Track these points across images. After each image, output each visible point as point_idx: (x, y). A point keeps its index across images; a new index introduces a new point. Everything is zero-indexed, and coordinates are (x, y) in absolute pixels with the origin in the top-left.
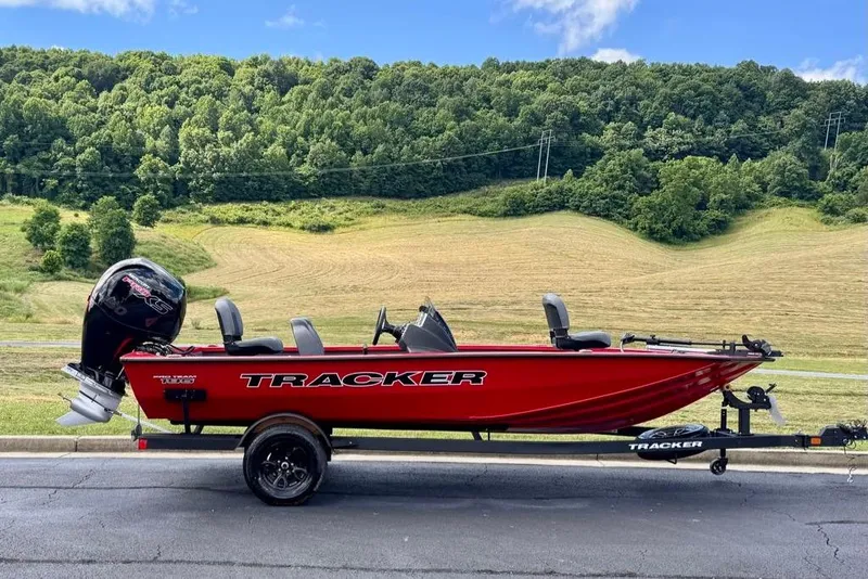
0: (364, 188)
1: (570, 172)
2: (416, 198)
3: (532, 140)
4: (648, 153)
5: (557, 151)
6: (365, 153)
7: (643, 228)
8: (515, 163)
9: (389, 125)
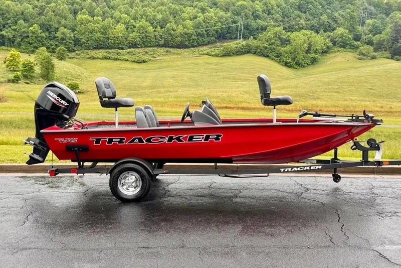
0: (161, 43)
1: (252, 37)
2: (185, 48)
3: (234, 22)
4: (285, 29)
5: (247, 27)
6: (162, 28)
7: (283, 62)
8: (228, 33)
9: (172, 15)
